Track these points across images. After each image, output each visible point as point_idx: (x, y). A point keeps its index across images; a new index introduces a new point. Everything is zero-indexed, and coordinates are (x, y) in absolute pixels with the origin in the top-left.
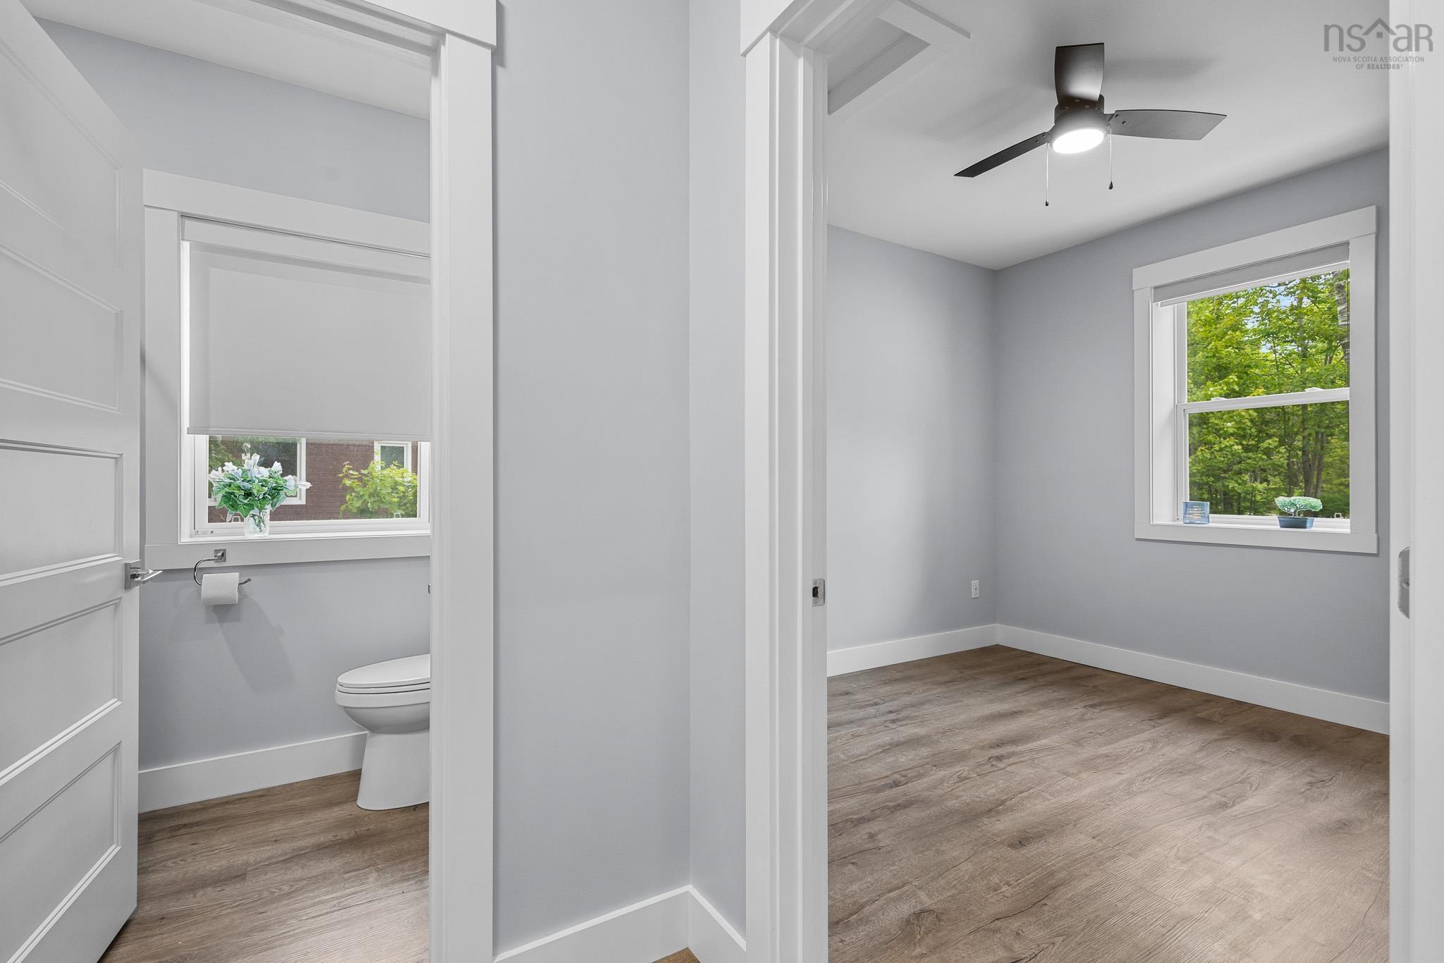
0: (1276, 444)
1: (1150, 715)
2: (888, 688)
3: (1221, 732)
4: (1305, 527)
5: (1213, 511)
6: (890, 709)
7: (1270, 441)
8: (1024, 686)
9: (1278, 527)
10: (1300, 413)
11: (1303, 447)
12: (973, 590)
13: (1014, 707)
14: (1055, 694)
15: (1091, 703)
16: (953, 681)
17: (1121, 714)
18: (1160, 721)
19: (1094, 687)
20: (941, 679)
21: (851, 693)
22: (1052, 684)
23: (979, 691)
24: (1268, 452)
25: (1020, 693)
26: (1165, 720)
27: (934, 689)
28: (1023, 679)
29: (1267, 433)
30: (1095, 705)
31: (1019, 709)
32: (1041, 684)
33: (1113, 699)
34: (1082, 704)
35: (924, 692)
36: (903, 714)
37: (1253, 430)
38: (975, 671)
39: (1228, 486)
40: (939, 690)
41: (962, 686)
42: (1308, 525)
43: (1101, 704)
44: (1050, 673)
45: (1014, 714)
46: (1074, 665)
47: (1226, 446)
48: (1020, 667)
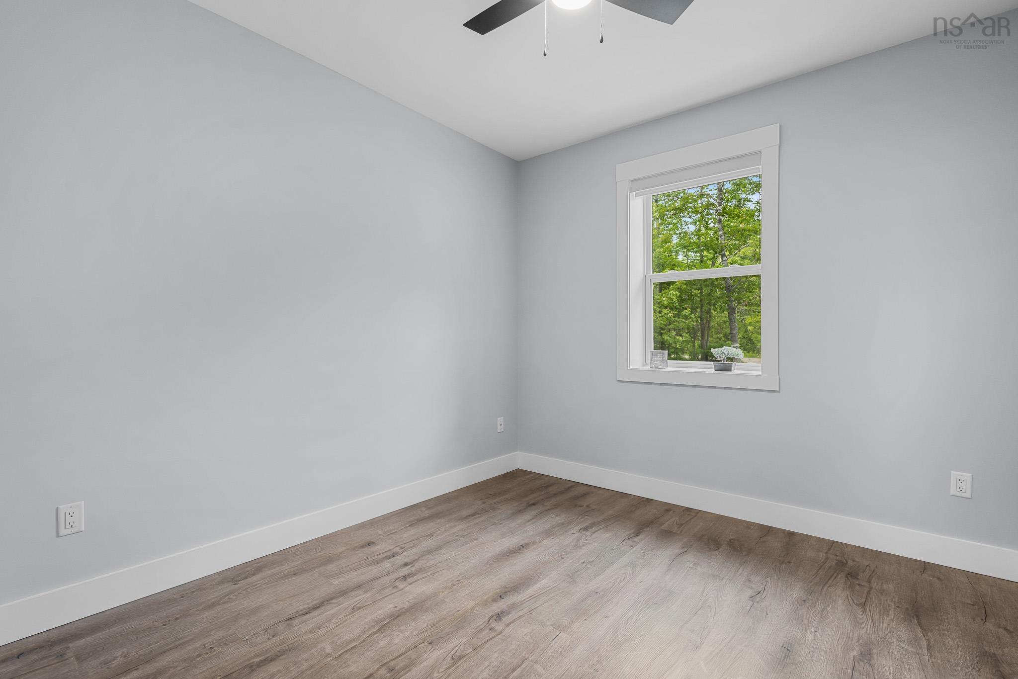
0: (690, 312)
1: (628, 533)
2: (413, 531)
3: (680, 545)
4: (730, 371)
5: (670, 358)
6: (407, 560)
7: (686, 311)
8: (533, 512)
9: (714, 370)
10: (699, 295)
11: (701, 316)
12: (498, 426)
13: (523, 539)
14: (557, 518)
15: (584, 526)
16: (473, 515)
17: (608, 535)
18: (636, 539)
19: (588, 506)
20: (465, 513)
21: (373, 543)
22: (555, 507)
23: (495, 524)
24: (686, 317)
25: (529, 521)
26: (639, 537)
27: (455, 526)
28: (534, 504)
29: (683, 307)
30: (587, 527)
31: (526, 541)
32: (548, 508)
33: (602, 517)
34: (577, 528)
35: (446, 531)
36: (418, 565)
37: (677, 304)
38: (496, 500)
39: (664, 338)
40: (461, 527)
41: (483, 518)
42: (732, 369)
43: (592, 525)
44: (555, 495)
45: (522, 548)
46: (573, 484)
47: (665, 314)
48: (532, 491)
